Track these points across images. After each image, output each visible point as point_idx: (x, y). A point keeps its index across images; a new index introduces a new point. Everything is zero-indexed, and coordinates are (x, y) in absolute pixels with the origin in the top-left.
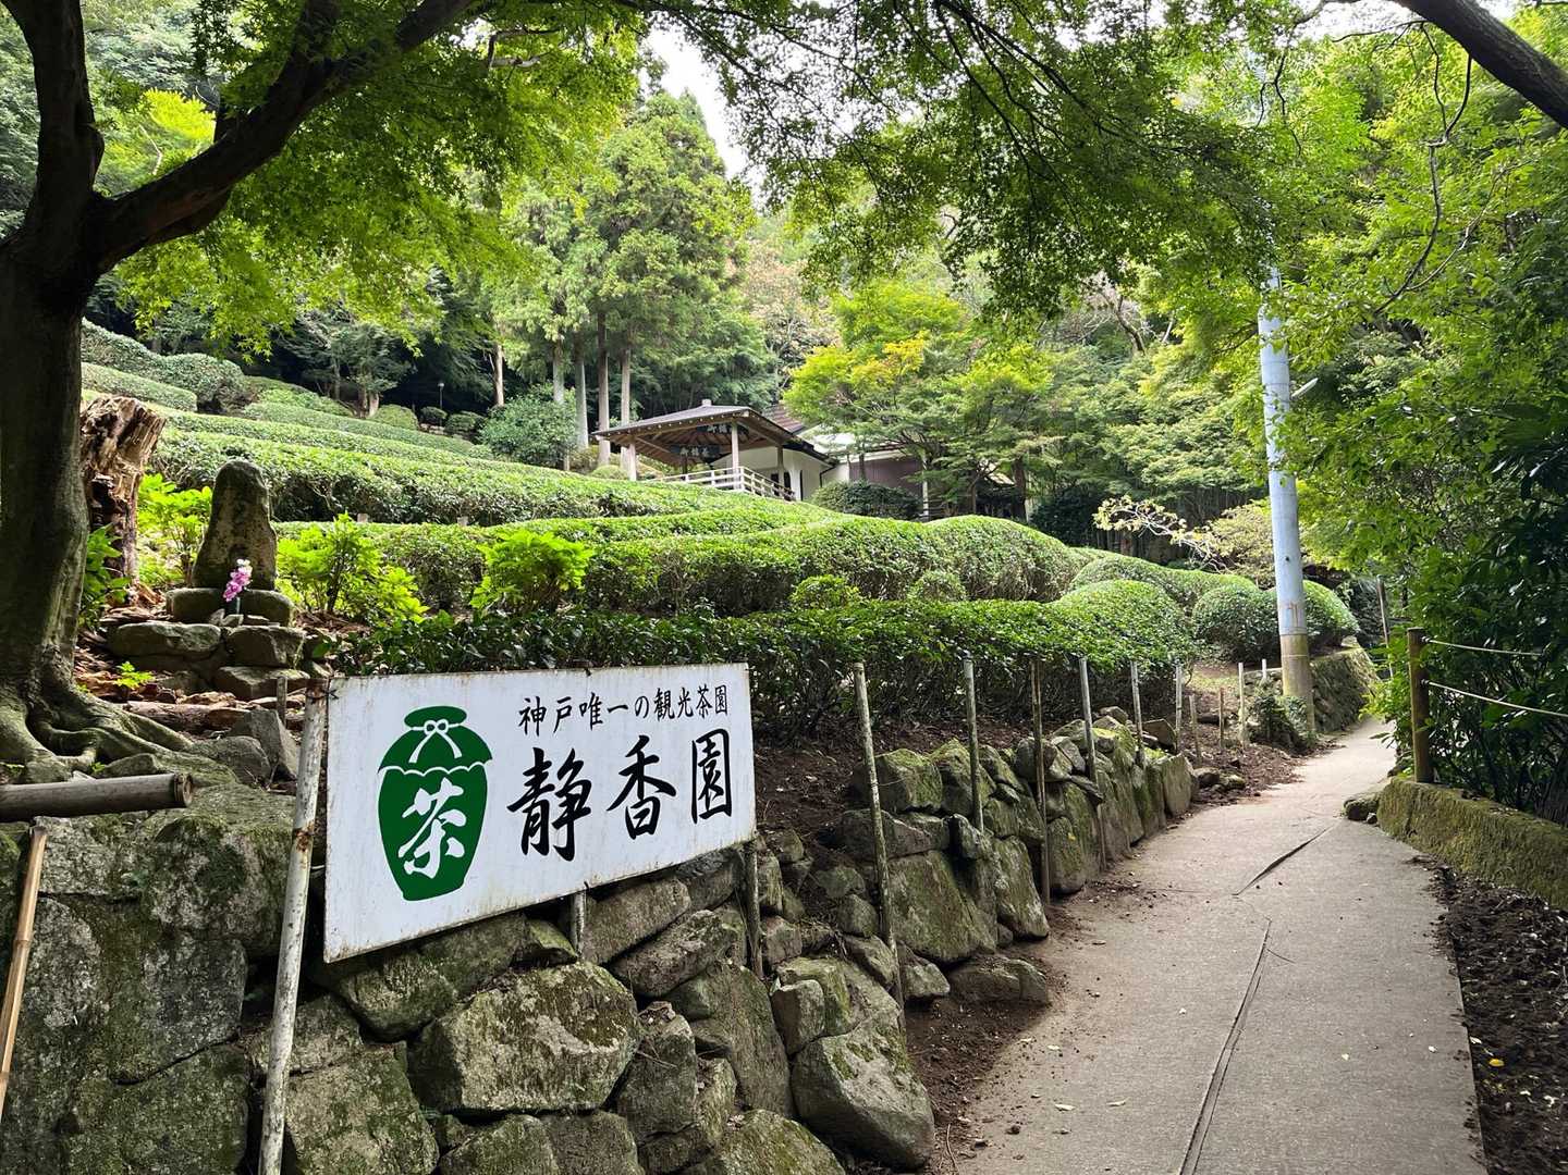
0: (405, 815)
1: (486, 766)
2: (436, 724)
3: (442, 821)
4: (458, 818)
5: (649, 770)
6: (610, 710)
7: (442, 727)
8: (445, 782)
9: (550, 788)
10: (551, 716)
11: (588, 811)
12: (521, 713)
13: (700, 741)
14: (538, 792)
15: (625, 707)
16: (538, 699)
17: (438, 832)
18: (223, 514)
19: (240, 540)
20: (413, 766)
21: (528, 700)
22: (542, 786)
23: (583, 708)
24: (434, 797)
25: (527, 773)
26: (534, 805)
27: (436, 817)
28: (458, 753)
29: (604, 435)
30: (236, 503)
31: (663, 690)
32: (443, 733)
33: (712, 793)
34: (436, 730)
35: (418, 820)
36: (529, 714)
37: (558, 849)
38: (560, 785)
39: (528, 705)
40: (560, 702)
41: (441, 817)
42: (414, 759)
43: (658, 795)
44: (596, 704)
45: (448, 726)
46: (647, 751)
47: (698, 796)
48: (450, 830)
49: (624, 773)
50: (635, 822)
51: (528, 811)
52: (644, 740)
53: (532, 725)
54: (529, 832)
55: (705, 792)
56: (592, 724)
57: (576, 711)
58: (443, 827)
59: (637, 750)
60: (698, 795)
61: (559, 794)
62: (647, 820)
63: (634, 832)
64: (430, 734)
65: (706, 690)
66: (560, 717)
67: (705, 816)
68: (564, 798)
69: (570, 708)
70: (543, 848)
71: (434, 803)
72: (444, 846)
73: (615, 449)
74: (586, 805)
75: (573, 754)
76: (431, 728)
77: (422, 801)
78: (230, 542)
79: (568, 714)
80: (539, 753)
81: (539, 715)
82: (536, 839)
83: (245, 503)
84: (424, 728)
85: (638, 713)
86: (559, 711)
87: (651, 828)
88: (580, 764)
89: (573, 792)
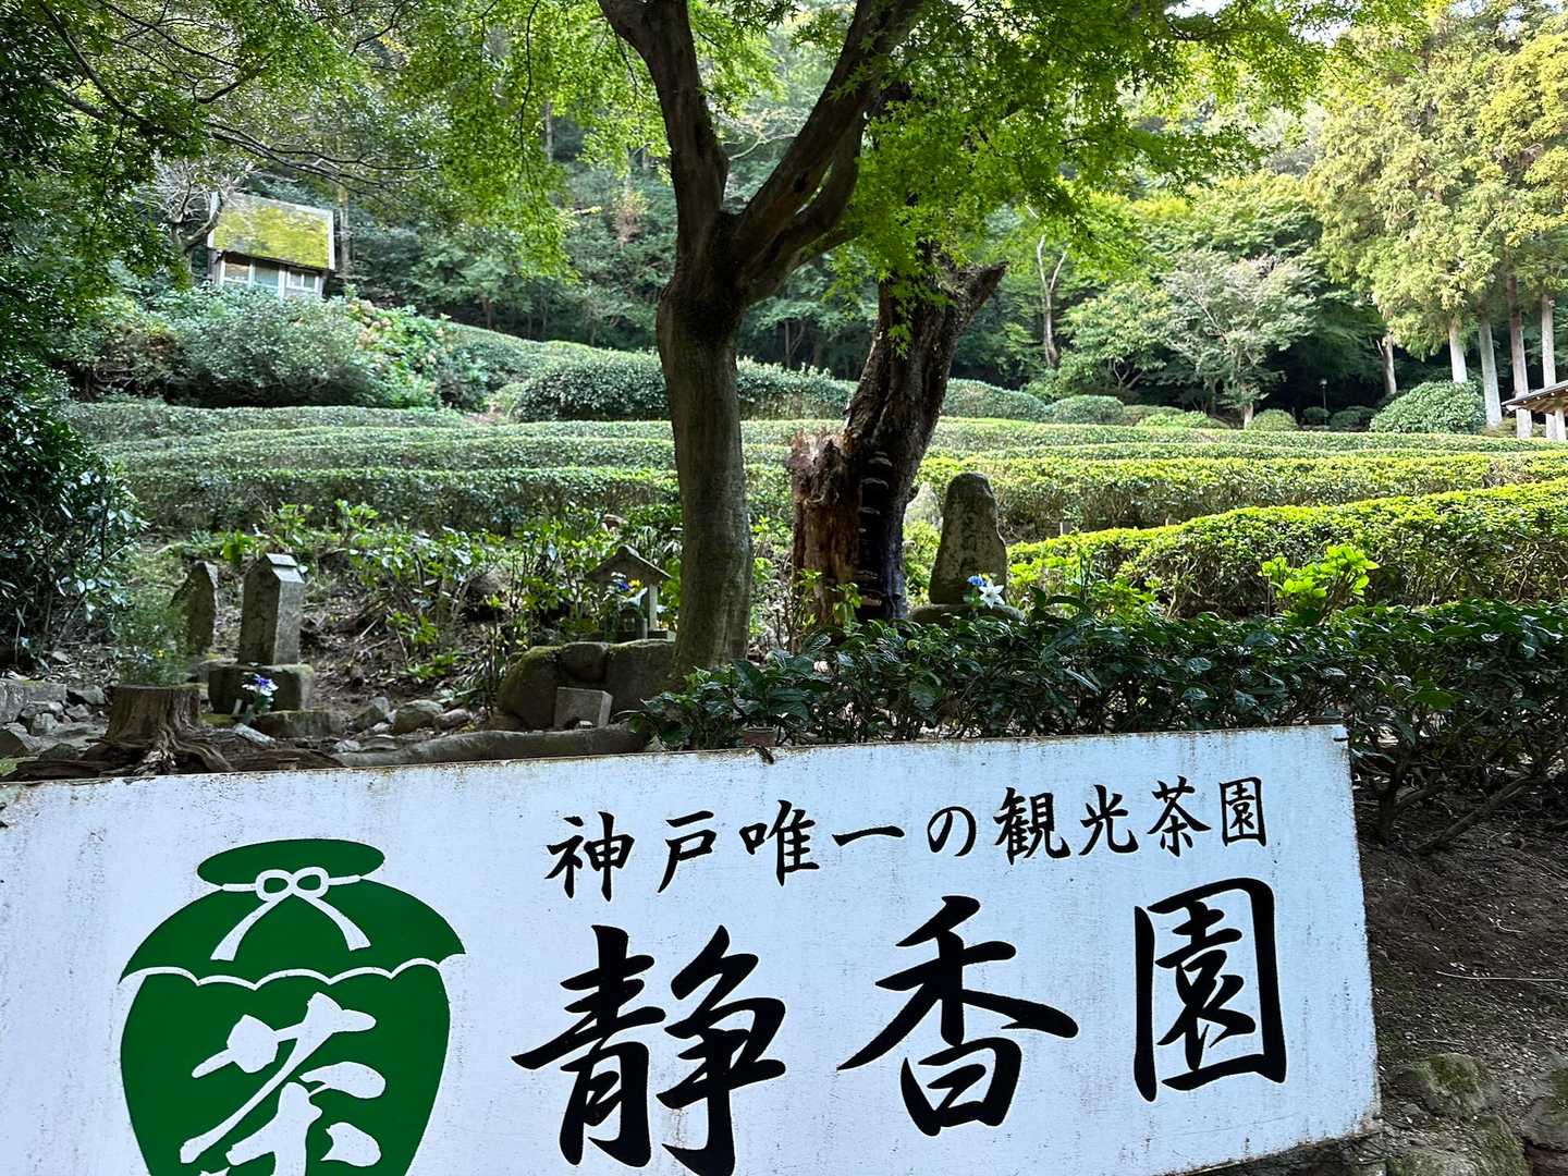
0: (198, 1072)
1: (447, 968)
2: (292, 879)
3: (310, 1086)
4: (361, 1081)
5: (973, 977)
6: (842, 840)
7: (310, 883)
8: (319, 1003)
9: (652, 1015)
10: (649, 857)
11: (775, 1068)
12: (554, 850)
13: (1165, 907)
14: (611, 1024)
15: (895, 832)
16: (608, 820)
17: (297, 1110)
18: (952, 528)
19: (970, 553)
20: (223, 967)
21: (577, 821)
22: (624, 1010)
23: (752, 838)
24: (286, 1034)
25: (573, 984)
26: (597, 1055)
27: (294, 1077)
28: (356, 938)
29: (1520, 403)
30: (965, 516)
31: (1026, 790)
32: (312, 897)
33: (1209, 1028)
34: (292, 889)
35: (237, 1083)
36: (580, 852)
37: (682, 1155)
38: (681, 1009)
39: (574, 831)
40: (676, 823)
41: (307, 1077)
42: (226, 950)
43: (1010, 1035)
44: (795, 827)
45: (327, 881)
46: (969, 932)
47: (1158, 1034)
48: (335, 1106)
49: (896, 982)
50: (935, 1098)
51: (583, 1066)
52: (960, 908)
53: (588, 877)
54: (580, 1114)
55: (1185, 1025)
56: (782, 870)
57: (729, 843)
58: (312, 1100)
59: (938, 927)
60: (1159, 1029)
61: (679, 1030)
62: (977, 1092)
63: (929, 1120)
64: (273, 899)
65: (1183, 787)
66: (676, 853)
67: (1180, 1083)
68: (697, 1040)
69: (709, 837)
70: (632, 1148)
71: (286, 1048)
72: (317, 1140)
73: (1539, 418)
74: (767, 1055)
75: (721, 938)
76: (274, 885)
77: (250, 1044)
78: (960, 557)
79: (705, 849)
80: (611, 940)
81: (612, 851)
82: (610, 1127)
83: (972, 515)
84: (258, 886)
85: (936, 846)
86: (675, 845)
87: (993, 1110)
88: (746, 963)
89: (725, 1024)
